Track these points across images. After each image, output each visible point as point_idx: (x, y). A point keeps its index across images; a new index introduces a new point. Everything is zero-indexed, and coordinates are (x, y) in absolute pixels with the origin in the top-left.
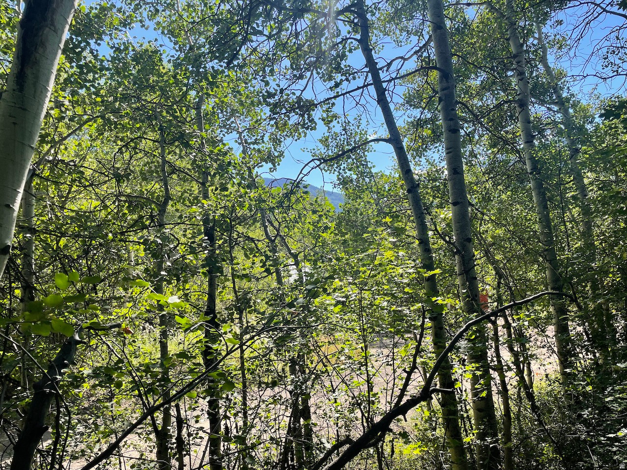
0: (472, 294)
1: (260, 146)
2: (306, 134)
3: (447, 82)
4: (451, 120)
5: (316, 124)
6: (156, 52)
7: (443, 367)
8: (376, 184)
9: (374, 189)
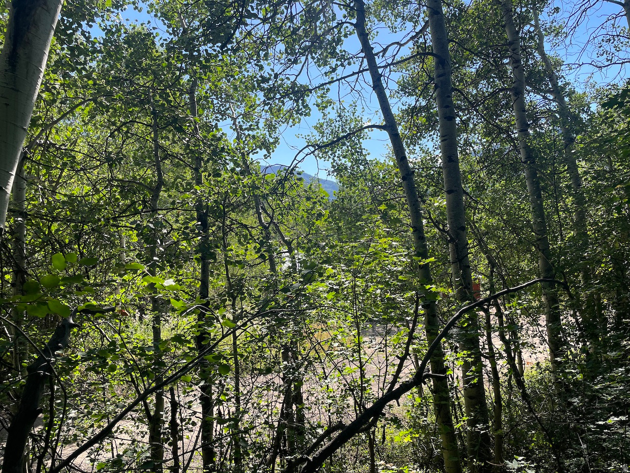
0: (465, 282)
1: (255, 132)
2: (300, 120)
3: (444, 68)
4: (447, 107)
5: (310, 110)
6: (149, 34)
7: (435, 354)
8: (370, 172)
9: (369, 177)
